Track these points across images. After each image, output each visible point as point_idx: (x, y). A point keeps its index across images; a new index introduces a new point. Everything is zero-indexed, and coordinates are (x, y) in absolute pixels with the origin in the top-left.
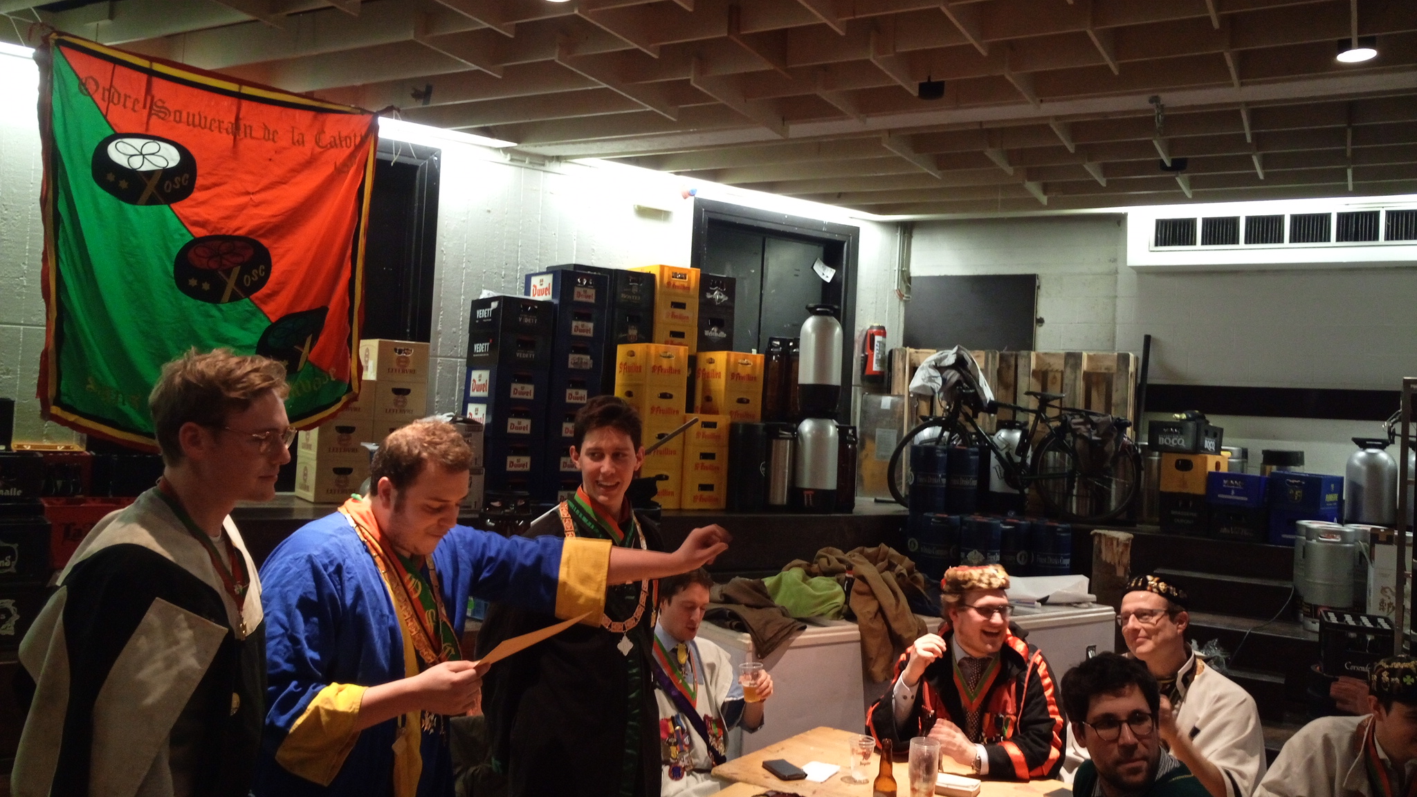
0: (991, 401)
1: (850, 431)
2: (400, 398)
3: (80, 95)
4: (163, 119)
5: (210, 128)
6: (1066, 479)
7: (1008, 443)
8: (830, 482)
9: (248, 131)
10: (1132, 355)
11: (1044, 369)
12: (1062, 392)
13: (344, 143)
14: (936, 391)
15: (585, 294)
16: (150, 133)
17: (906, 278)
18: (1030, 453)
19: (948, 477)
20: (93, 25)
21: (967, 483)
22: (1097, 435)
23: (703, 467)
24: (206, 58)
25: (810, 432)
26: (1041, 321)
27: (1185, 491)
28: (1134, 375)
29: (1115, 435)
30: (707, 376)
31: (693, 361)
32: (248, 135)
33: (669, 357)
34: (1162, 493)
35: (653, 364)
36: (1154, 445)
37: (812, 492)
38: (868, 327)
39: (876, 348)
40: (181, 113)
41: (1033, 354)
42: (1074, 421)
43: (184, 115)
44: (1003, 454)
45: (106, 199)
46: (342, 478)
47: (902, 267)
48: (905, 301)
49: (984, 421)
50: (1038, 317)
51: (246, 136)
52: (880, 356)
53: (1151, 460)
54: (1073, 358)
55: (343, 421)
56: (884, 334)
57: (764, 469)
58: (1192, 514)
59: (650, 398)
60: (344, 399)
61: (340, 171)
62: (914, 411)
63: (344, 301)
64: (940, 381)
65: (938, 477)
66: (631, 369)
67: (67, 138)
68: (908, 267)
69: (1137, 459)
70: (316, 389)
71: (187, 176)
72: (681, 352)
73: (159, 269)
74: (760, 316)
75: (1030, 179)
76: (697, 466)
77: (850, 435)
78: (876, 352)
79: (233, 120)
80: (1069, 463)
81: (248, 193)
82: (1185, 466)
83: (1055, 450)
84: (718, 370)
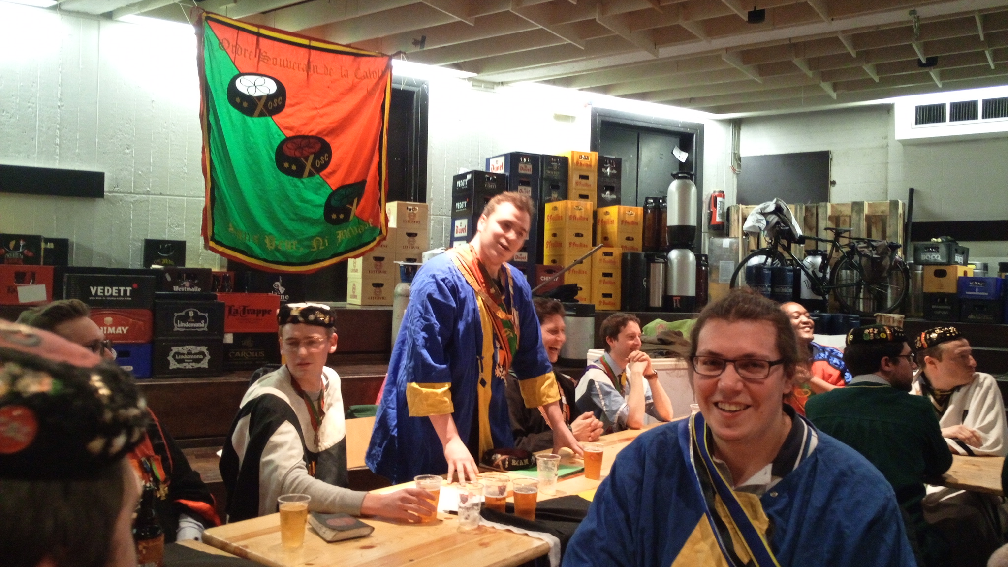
0: (801, 236)
1: (703, 258)
2: (411, 239)
3: (220, 50)
4: (266, 63)
5: (293, 69)
6: (855, 287)
7: (813, 265)
8: (691, 291)
9: (315, 70)
10: (900, 202)
11: (837, 214)
12: (850, 227)
13: (372, 76)
14: (762, 229)
15: (525, 169)
16: (260, 72)
17: (737, 158)
18: (829, 270)
19: (772, 287)
20: (224, 7)
21: (785, 290)
22: (876, 254)
23: (605, 282)
24: (290, 24)
25: (677, 258)
26: (834, 183)
27: (942, 291)
28: (902, 216)
29: (890, 253)
30: (604, 223)
31: (595, 214)
32: (315, 72)
33: (580, 209)
34: (925, 293)
35: (570, 214)
36: (918, 262)
37: (679, 298)
38: (712, 192)
39: (718, 206)
40: (276, 59)
41: (829, 205)
42: (860, 246)
43: (278, 60)
44: (810, 272)
45: (235, 113)
46: (378, 289)
47: (734, 150)
48: (737, 174)
49: (796, 250)
50: (832, 180)
51: (314, 72)
52: (721, 211)
53: (917, 273)
54: (857, 206)
55: (378, 253)
56: (724, 197)
57: (645, 283)
58: (947, 307)
59: (568, 236)
60: (378, 239)
61: (370, 94)
62: (746, 245)
63: (376, 177)
64: (764, 222)
65: (765, 287)
66: (556, 219)
67: (213, 77)
68: (739, 151)
69: (907, 272)
70: (360, 232)
71: (281, 98)
72: (589, 205)
73: (267, 158)
74: (637, 186)
75: (824, 81)
76: (601, 281)
77: (704, 261)
78: (718, 208)
79: (306, 63)
80: (857, 276)
81: (316, 108)
82: (941, 274)
83: (846, 269)
84: (612, 219)
